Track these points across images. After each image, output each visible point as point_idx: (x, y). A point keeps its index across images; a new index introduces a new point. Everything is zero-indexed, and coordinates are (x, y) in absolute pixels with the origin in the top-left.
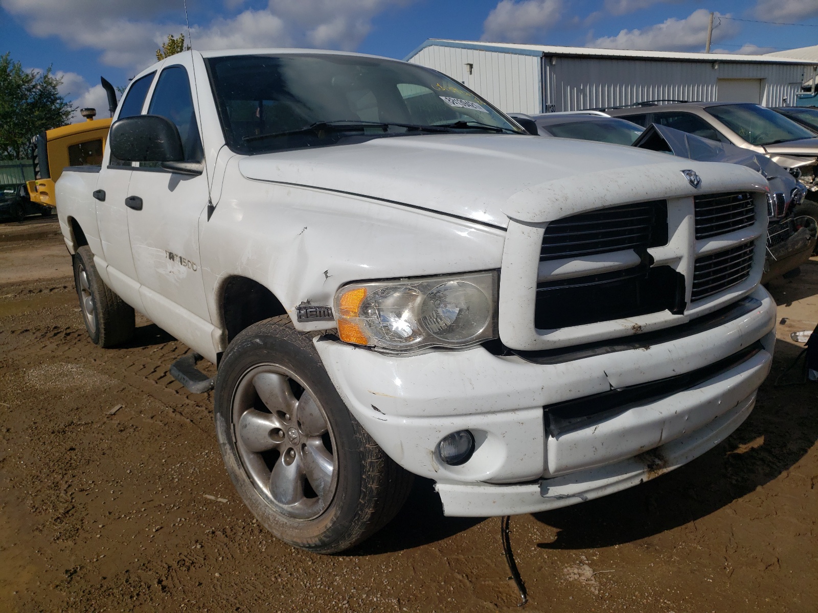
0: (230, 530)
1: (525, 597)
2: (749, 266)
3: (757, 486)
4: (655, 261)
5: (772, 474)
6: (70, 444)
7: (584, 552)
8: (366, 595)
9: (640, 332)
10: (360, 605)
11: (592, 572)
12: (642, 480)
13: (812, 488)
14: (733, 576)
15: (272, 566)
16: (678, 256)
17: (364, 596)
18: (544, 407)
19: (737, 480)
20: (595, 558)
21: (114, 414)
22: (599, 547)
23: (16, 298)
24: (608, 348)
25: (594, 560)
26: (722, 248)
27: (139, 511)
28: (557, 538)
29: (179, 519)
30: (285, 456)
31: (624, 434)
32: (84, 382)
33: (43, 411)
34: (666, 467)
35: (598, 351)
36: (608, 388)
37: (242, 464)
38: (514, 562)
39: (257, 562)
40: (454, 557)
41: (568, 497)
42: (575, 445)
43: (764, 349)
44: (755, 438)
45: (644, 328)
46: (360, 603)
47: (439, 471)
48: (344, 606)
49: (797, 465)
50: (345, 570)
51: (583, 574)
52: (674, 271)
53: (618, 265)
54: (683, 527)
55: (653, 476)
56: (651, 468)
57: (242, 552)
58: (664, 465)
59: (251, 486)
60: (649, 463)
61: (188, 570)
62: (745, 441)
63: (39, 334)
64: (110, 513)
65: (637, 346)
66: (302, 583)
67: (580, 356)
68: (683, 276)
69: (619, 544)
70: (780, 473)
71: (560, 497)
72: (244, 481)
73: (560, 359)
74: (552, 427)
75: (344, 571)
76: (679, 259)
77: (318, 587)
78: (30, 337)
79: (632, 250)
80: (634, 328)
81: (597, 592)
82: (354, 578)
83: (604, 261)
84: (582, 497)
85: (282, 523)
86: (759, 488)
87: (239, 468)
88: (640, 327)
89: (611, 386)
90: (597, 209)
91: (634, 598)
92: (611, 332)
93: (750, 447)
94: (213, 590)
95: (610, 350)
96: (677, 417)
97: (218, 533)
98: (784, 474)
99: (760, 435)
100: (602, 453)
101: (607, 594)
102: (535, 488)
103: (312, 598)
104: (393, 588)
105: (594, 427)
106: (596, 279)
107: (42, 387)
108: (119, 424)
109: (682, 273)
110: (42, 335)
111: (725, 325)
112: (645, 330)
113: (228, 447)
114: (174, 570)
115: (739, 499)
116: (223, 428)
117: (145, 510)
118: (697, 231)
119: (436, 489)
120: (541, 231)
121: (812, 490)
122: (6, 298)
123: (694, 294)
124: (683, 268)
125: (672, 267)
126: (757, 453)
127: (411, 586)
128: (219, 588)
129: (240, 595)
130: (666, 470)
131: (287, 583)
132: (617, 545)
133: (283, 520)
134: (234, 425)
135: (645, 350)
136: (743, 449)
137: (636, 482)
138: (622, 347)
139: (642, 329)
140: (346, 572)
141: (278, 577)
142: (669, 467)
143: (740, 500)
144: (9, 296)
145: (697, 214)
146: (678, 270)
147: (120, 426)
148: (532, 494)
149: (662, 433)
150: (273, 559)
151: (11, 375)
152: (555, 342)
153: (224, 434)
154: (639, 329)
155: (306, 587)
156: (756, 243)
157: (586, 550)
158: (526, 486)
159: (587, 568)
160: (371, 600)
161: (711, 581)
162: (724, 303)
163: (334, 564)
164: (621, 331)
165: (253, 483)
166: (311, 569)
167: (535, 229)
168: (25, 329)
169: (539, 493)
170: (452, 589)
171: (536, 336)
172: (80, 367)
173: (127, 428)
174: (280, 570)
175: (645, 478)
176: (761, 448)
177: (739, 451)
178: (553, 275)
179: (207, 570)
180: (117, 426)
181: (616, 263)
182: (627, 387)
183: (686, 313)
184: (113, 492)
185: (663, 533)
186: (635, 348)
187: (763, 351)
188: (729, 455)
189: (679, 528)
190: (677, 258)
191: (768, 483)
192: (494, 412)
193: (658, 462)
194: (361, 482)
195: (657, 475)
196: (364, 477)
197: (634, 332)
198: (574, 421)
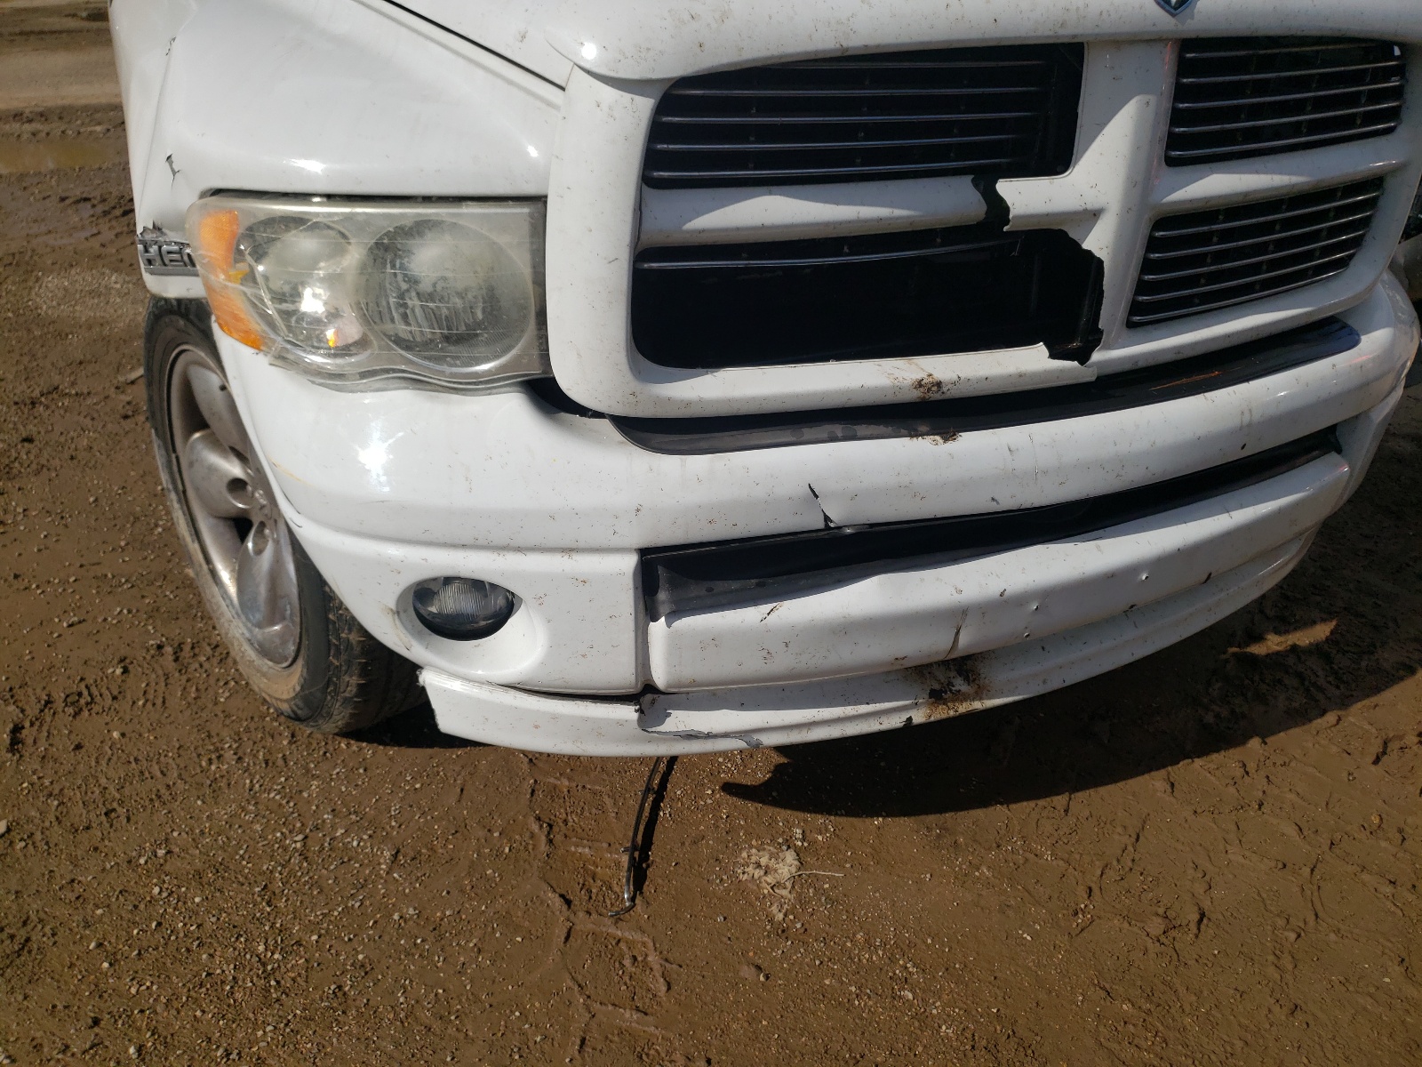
0: (190, 646)
1: (633, 899)
2: (1357, 243)
3: (1252, 737)
4: (1011, 216)
5: (1300, 716)
6: (32, 429)
7: (805, 821)
8: (343, 831)
9: (938, 396)
10: (323, 849)
11: (793, 870)
12: (910, 719)
13: (1377, 761)
14: (1084, 934)
15: (218, 735)
16: (1089, 207)
17: (340, 832)
18: (644, 552)
19: (1217, 716)
20: (820, 838)
21: (133, 382)
22: (842, 815)
23: (108, 135)
24: (838, 429)
25: (816, 841)
26: (1246, 194)
27: (64, 582)
28: (770, 779)
29: (119, 609)
30: (255, 536)
31: (847, 629)
32: (120, 312)
33: (26, 359)
34: (981, 699)
35: (808, 432)
36: (820, 524)
37: (197, 534)
38: (658, 814)
39: (197, 722)
40: (552, 780)
41: (709, 736)
42: (714, 640)
43: (1339, 451)
44: (1314, 623)
45: (950, 386)
46: (326, 844)
47: (413, 649)
48: (294, 845)
49: (1374, 700)
50: (338, 770)
51: (776, 870)
52: (1076, 246)
53: (908, 217)
54: (1041, 802)
55: (941, 713)
56: (937, 697)
57: (183, 697)
58: (976, 693)
59: (209, 577)
60: (937, 687)
61: (76, 715)
62: (1285, 624)
63: (100, 209)
64: (16, 576)
65: (923, 428)
66: (248, 781)
67: (757, 442)
68: (1100, 262)
69: (884, 817)
70: (1323, 713)
71: (691, 736)
72: (201, 566)
73: (704, 445)
74: (662, 596)
75: (335, 772)
76: (1093, 215)
77: (272, 795)
78: (86, 211)
79: (970, 177)
80: (920, 384)
81: (781, 916)
82: (344, 789)
83: (863, 204)
84: (748, 739)
85: (248, 658)
86: (1255, 743)
87: (193, 542)
88: (939, 384)
89: (827, 519)
90: (820, 56)
91: (849, 944)
92: (849, 391)
93: (1289, 643)
94: (93, 764)
95: (840, 435)
96: (1006, 604)
97: (168, 650)
98: (1331, 717)
99: (1328, 615)
100: (782, 662)
101: (799, 926)
102: (628, 712)
103: (247, 817)
104: (400, 826)
105: (766, 608)
106: (846, 249)
107: (50, 312)
108: (129, 403)
109: (1097, 254)
110: (104, 212)
111: (1207, 394)
112: (955, 393)
113: (173, 496)
114: (52, 711)
115: (1196, 760)
116: (164, 460)
117: (75, 580)
118: (1173, 141)
119: (421, 679)
120: (644, 106)
121: (1373, 768)
122: (91, 132)
123: (1135, 308)
124: (1098, 241)
125: (1072, 235)
126: (1299, 658)
127: (436, 827)
128: (104, 763)
129: (131, 783)
130: (977, 705)
131: (222, 777)
132: (881, 819)
133: (251, 654)
134: (177, 458)
135: (941, 441)
136: (1274, 643)
137: (895, 722)
138: (881, 429)
139: (945, 389)
140: (338, 773)
141: (215, 761)
142: (990, 699)
143: (1198, 762)
144: (98, 128)
145: (1180, 93)
146: (1085, 246)
147: (128, 407)
148: (620, 723)
149: (958, 633)
150: (228, 722)
151: (14, 283)
152: (688, 404)
153: (166, 470)
154: (935, 389)
155: (250, 790)
156: (1390, 183)
157: (813, 815)
158: (607, 705)
159: (790, 856)
160: (349, 842)
161: (1029, 938)
162: (1228, 336)
163: (325, 753)
164: (883, 389)
165: (214, 573)
166: (280, 755)
167: (627, 96)
168: (84, 196)
169: (636, 723)
170: (507, 850)
171: (635, 385)
172: (128, 282)
173: (139, 414)
174: (227, 746)
175: (919, 717)
176: (1317, 649)
177: (1258, 649)
178: (688, 232)
179: (107, 721)
180: (124, 407)
181: (898, 212)
182: (872, 525)
183: (1097, 356)
184: (45, 536)
185: (991, 809)
186: (914, 434)
187: (1333, 456)
188: (1234, 654)
189: (1032, 804)
190: (1086, 211)
191: (1282, 734)
192: (519, 549)
193: (960, 685)
194: (328, 627)
195: (952, 713)
196: (331, 616)
197: (920, 394)
198: (720, 586)
